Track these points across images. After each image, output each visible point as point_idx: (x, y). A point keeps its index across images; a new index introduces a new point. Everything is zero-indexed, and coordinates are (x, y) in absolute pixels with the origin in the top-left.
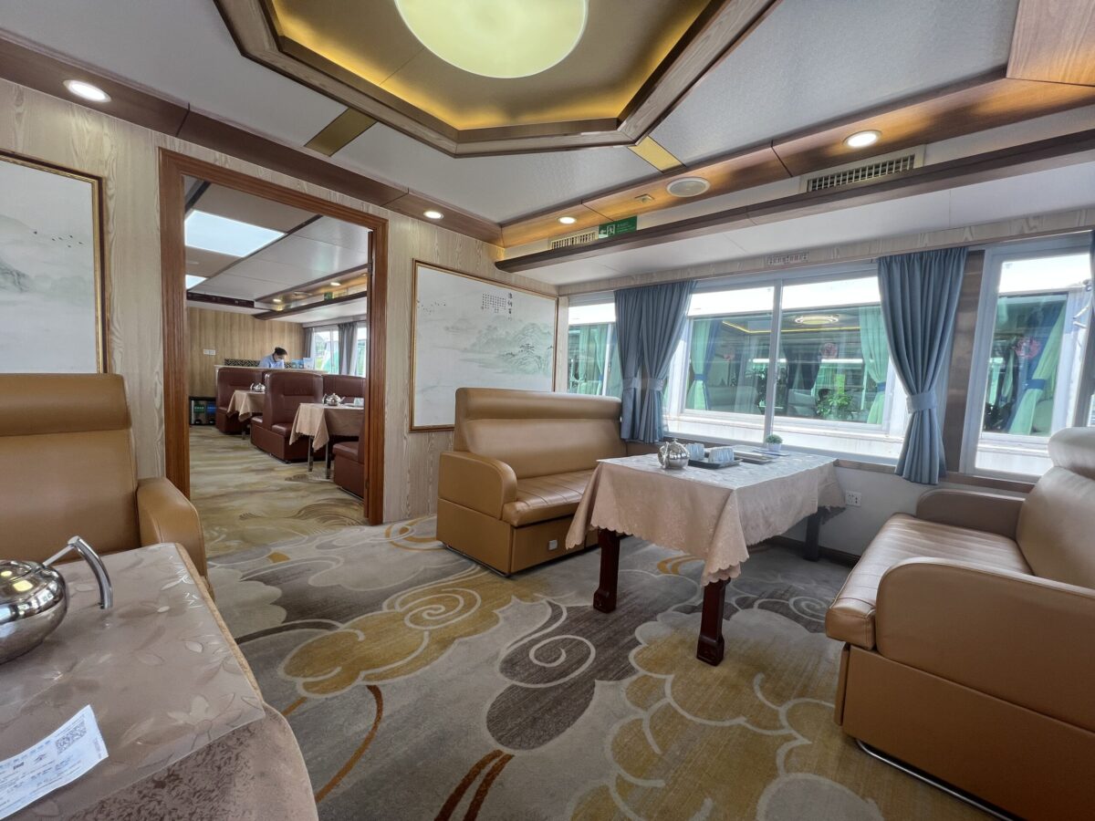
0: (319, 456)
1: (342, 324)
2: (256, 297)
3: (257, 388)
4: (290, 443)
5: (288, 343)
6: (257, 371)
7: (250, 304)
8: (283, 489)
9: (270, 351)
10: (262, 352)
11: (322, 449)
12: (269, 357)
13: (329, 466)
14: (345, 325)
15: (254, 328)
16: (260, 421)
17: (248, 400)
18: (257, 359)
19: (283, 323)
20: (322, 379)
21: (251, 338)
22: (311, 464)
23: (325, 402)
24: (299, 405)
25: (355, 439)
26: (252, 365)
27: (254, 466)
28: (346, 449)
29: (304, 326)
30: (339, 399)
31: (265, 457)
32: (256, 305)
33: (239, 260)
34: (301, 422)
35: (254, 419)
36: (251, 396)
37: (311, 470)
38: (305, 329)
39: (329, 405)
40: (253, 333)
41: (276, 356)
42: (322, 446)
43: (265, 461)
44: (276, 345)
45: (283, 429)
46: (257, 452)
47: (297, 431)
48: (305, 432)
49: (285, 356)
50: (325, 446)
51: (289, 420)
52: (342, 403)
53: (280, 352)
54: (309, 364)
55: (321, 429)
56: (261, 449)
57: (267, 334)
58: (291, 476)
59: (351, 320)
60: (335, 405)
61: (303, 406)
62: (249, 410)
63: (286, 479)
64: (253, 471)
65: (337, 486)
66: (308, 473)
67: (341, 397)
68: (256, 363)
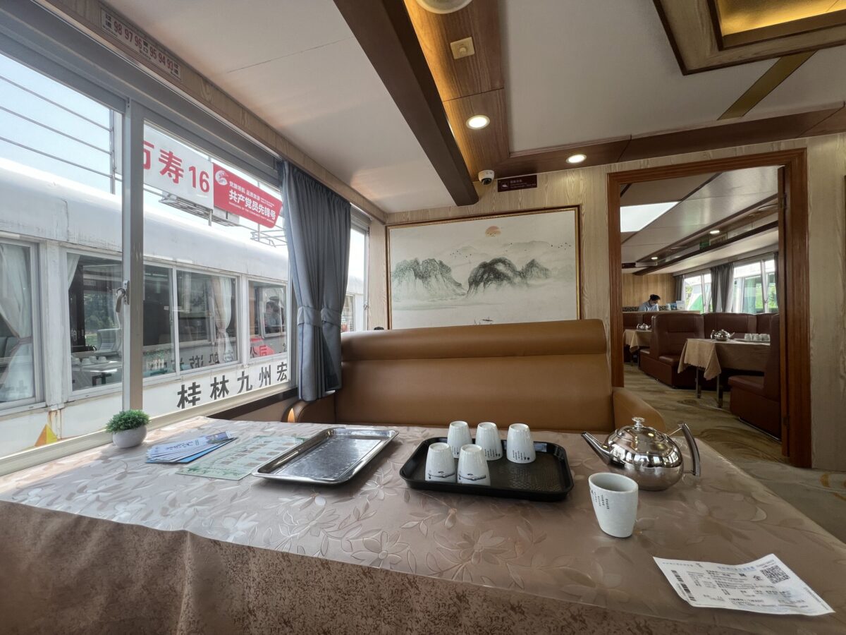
0: (708, 386)
1: (715, 267)
2: (637, 259)
3: (642, 327)
4: (679, 372)
5: (660, 290)
6: (638, 314)
7: (632, 265)
8: (678, 410)
9: (646, 298)
10: (640, 300)
11: (714, 380)
12: (646, 303)
13: (721, 396)
14: (719, 267)
15: (634, 283)
16: (648, 353)
17: (636, 336)
18: (636, 305)
19: (656, 275)
20: (702, 317)
21: (632, 291)
22: (699, 392)
23: (714, 337)
24: (686, 341)
25: (760, 374)
26: (633, 310)
27: (647, 387)
28: (746, 382)
29: (674, 275)
30: (728, 335)
31: (653, 381)
32: (637, 265)
33: (635, 233)
34: (688, 355)
35: (642, 351)
36: (638, 333)
37: (699, 397)
38: (675, 277)
39: (718, 340)
40: (634, 287)
41: (652, 302)
42: (713, 377)
43: (654, 384)
44: (652, 292)
45: (671, 360)
46: (646, 377)
47: (685, 362)
48: (694, 363)
49: (659, 301)
50: (716, 377)
51: (677, 352)
52: (731, 338)
53: (654, 298)
54: (681, 306)
55: (712, 362)
56: (648, 375)
57: (644, 286)
58: (682, 400)
59: (727, 262)
60: (725, 340)
61: (690, 341)
62: (637, 345)
63: (679, 402)
64: (648, 391)
65: (734, 417)
66: (697, 400)
67: (730, 332)
68: (636, 309)
